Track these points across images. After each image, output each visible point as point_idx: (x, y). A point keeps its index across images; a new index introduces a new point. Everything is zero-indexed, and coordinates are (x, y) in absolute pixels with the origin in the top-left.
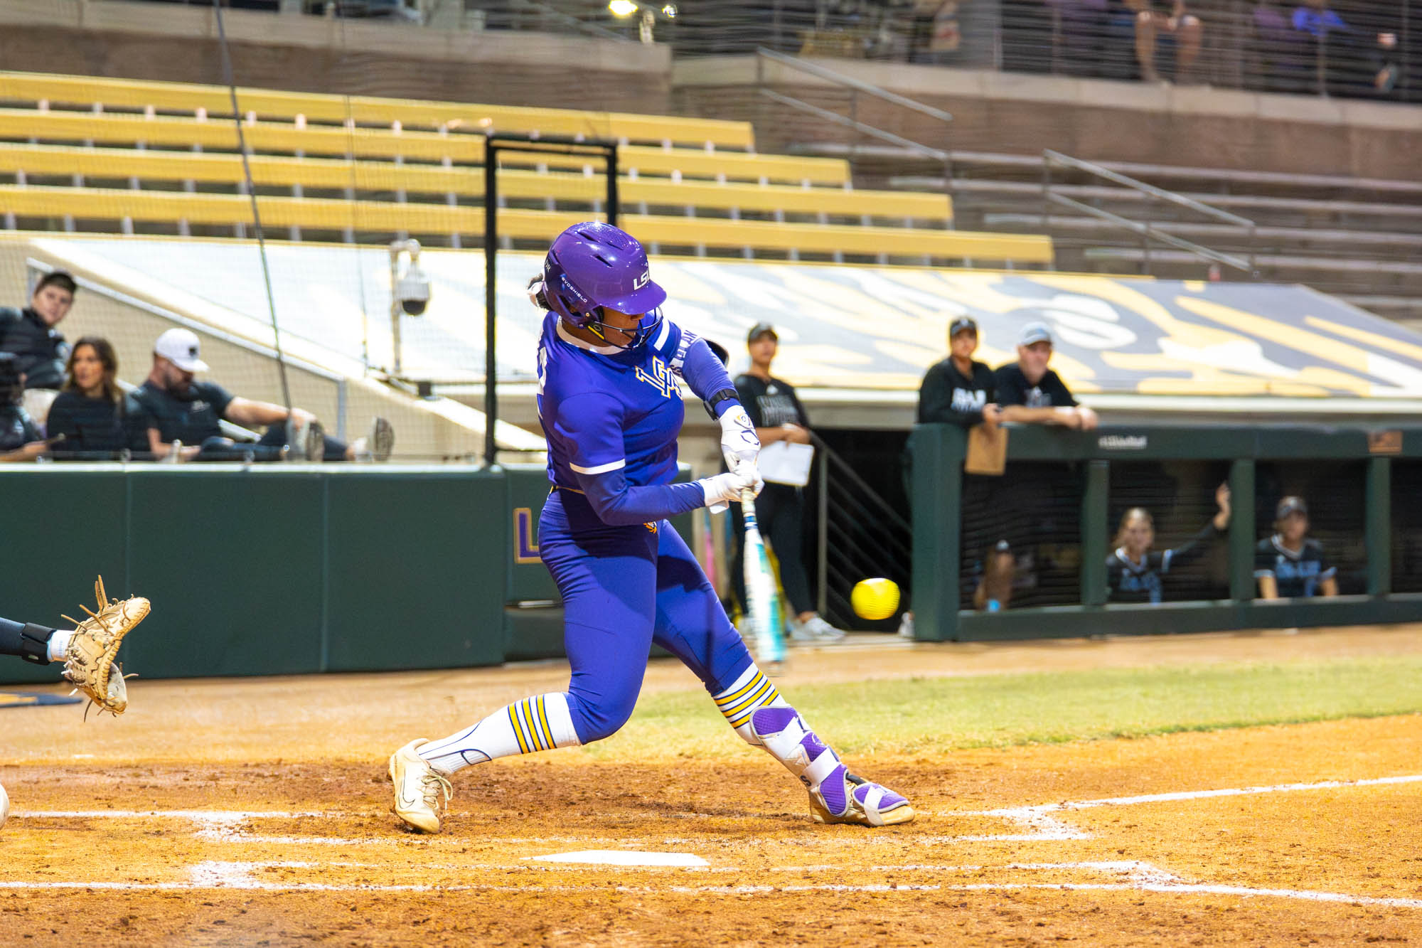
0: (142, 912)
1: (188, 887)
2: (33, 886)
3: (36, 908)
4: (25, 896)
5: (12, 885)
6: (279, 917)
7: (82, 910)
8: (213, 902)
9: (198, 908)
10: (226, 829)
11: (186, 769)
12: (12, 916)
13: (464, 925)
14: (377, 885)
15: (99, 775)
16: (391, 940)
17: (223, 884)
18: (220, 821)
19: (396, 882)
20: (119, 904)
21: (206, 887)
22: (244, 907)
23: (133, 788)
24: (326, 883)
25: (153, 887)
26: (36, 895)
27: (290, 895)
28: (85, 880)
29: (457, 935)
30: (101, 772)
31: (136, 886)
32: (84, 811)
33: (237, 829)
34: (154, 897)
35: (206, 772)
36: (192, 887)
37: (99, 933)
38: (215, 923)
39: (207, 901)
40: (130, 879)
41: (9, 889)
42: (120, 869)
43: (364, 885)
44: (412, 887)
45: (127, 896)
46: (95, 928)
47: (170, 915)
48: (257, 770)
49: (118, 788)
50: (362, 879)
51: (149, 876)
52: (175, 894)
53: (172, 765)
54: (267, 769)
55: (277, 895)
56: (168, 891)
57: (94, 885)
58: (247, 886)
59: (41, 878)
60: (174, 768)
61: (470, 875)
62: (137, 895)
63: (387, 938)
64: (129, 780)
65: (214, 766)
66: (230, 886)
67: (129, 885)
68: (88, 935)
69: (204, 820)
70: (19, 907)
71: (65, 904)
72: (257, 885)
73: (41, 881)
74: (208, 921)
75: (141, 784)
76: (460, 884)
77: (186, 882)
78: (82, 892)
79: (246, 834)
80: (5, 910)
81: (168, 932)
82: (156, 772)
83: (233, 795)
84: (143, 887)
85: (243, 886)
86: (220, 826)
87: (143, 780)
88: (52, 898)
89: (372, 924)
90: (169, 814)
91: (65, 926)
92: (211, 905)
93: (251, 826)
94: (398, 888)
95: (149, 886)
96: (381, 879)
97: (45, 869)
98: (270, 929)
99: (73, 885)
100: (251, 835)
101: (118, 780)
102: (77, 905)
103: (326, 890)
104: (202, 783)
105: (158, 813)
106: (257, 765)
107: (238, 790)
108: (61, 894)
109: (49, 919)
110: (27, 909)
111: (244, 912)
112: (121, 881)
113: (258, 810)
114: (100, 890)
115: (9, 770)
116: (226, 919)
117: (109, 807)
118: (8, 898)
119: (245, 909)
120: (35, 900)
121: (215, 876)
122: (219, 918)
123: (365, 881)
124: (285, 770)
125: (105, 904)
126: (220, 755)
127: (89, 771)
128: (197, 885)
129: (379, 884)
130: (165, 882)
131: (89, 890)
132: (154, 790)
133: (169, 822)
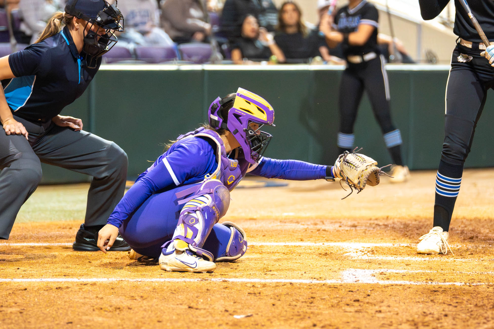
0: (318, 295)
1: (340, 282)
2: (263, 281)
3: (264, 293)
4: (259, 286)
5: (253, 280)
6: (387, 298)
7: (288, 294)
8: (354, 290)
9: (346, 293)
10: (361, 252)
11: (340, 221)
12: (252, 296)
13: (481, 304)
14: (437, 282)
15: (297, 224)
16: (444, 310)
17: (358, 281)
18: (357, 248)
19: (447, 280)
20: (306, 290)
21: (350, 282)
22: (369, 293)
23: (313, 231)
24: (410, 281)
25: (324, 282)
26: (264, 285)
27: (393, 287)
28: (289, 278)
29: (478, 309)
30: (298, 222)
31: (315, 282)
32: (289, 242)
33: (366, 252)
34: (324, 287)
35: (350, 223)
36: (343, 282)
37: (296, 306)
38: (354, 301)
39: (350, 290)
40: (312, 278)
41: (251, 283)
42: (307, 272)
43: (430, 282)
44: (454, 283)
45: (310, 287)
46: (294, 303)
47: (332, 297)
48: (376, 222)
49: (306, 230)
50: (429, 279)
51: (321, 276)
52: (334, 286)
53: (333, 219)
54: (381, 221)
55: (386, 287)
56: (331, 284)
57: (293, 281)
58: (371, 282)
59: (267, 277)
60: (334, 221)
61: (484, 278)
62: (315, 286)
63: (442, 310)
64: (311, 227)
65: (355, 219)
66: (362, 282)
67: (311, 281)
68: (290, 306)
69: (349, 248)
70: (256, 292)
71: (279, 290)
72: (376, 281)
73: (267, 279)
74: (351, 300)
75: (318, 229)
76: (480, 282)
77: (340, 280)
78: (287, 285)
79: (370, 255)
80: (249, 294)
81: (330, 305)
82: (325, 222)
83: (364, 234)
84: (318, 282)
85: (369, 282)
86: (357, 251)
87: (318, 227)
88: (273, 287)
89: (434, 302)
90: (332, 244)
91: (279, 302)
92: (352, 291)
93: (373, 251)
94: (447, 284)
95: (321, 282)
96: (438, 279)
97: (269, 273)
98: (382, 304)
99: (283, 281)
100: (373, 255)
101: (306, 227)
102: (285, 291)
103: (411, 284)
104: (348, 228)
105: (326, 244)
106: (376, 219)
107: (367, 232)
108: (277, 286)
109: (271, 298)
110: (260, 293)
111: (369, 295)
112: (307, 279)
113: (376, 243)
114: (296, 283)
115: (251, 221)
116: (360, 299)
117: (301, 240)
118: (250, 287)
119: (369, 294)
120: (264, 288)
121: (354, 276)
122: (357, 299)
123: (431, 280)
124: (390, 222)
125: (299, 291)
126: (358, 214)
127: (291, 222)
128: (345, 281)
129: (438, 281)
130: (329, 279)
131: (291, 283)
132: (324, 232)
133: (332, 249)
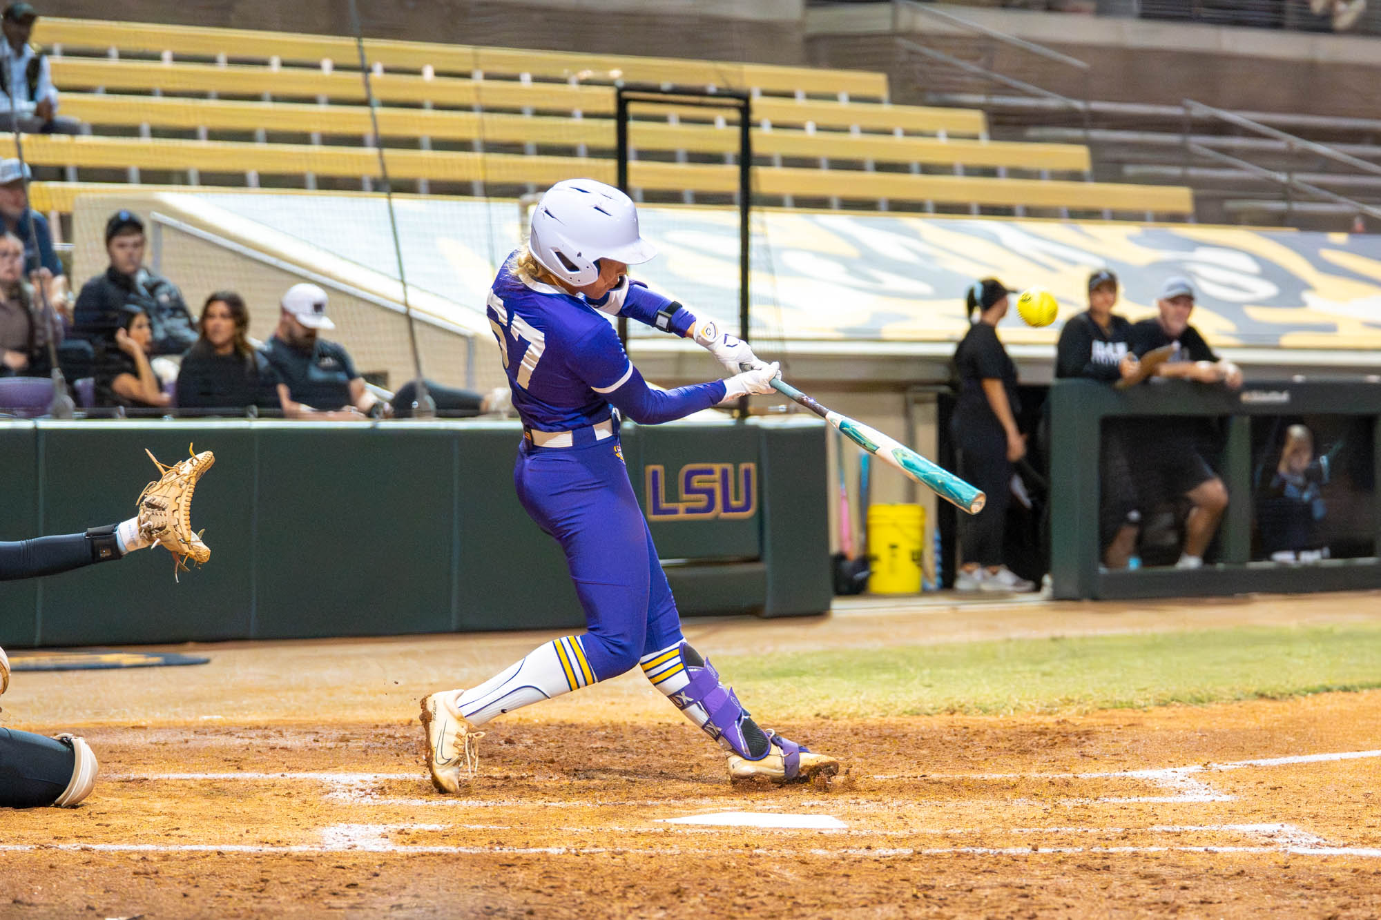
0: (274, 875)
1: (319, 849)
2: (163, 849)
3: (166, 871)
4: (155, 859)
5: (142, 848)
6: (413, 880)
7: (213, 874)
8: (346, 865)
9: (330, 871)
10: (357, 791)
11: (316, 730)
12: (143, 880)
13: (600, 888)
14: (511, 848)
15: (227, 737)
16: (526, 903)
17: (355, 846)
18: (352, 783)
19: (531, 844)
20: (250, 866)
21: (339, 850)
22: (377, 870)
23: (262, 749)
24: (459, 845)
25: (285, 850)
26: (166, 857)
27: (423, 858)
28: (215, 843)
29: (594, 898)
30: (230, 734)
31: (267, 849)
32: (214, 773)
33: (369, 791)
34: (286, 860)
35: (336, 734)
36: (324, 850)
37: (230, 897)
38: (348, 886)
39: (339, 864)
40: (261, 842)
41: (139, 852)
42: (251, 832)
43: (497, 848)
45: (257, 859)
46: (227, 891)
47: (302, 878)
48: (387, 731)
49: (248, 749)
50: (496, 841)
51: (280, 839)
52: (307, 856)
53: (299, 726)
54: (395, 730)
55: (411, 858)
56: (300, 854)
57: (224, 848)
58: (380, 849)
59: (171, 841)
60: (302, 729)
61: (605, 838)
62: (268, 858)
63: (523, 901)
64: (258, 741)
65: (344, 726)
66: (362, 849)
67: (260, 847)
68: (218, 899)
69: (335, 782)
70: (150, 870)
71: (195, 867)
72: (390, 848)
73: (171, 844)
74: (341, 885)
75: (271, 745)
76: (596, 846)
77: (317, 845)
78: (212, 855)
79: (378, 796)
80: (135, 873)
81: (300, 895)
82: (285, 733)
83: (363, 756)
84: (274, 849)
85: (376, 849)
86: (351, 788)
87: (272, 742)
88: (183, 861)
89: (507, 887)
90: (300, 775)
91: (197, 891)
92: (343, 868)
93: (383, 788)
94: (533, 850)
95: (280, 849)
96: (515, 842)
97: (174, 832)
98: (403, 892)
99: (203, 848)
100: (383, 797)
101: (247, 741)
102: (209, 868)
103: (460, 852)
104: (332, 745)
105: (288, 775)
106: (388, 726)
107: (370, 751)
108: (191, 857)
109: (180, 883)
110: (157, 873)
111: (376, 875)
112: (252, 844)
113: (389, 772)
114: (231, 853)
115: (136, 732)
116: (358, 882)
117: (238, 768)
118: (137, 861)
119: (378, 872)
120: (166, 863)
121: (347, 838)
122: (352, 881)
123: (499, 843)
125: (236, 867)
126: (349, 716)
127: (217, 732)
128: (329, 848)
129: (514, 846)
130: (297, 845)
131: (219, 853)
132: (284, 752)
133: (300, 784)
